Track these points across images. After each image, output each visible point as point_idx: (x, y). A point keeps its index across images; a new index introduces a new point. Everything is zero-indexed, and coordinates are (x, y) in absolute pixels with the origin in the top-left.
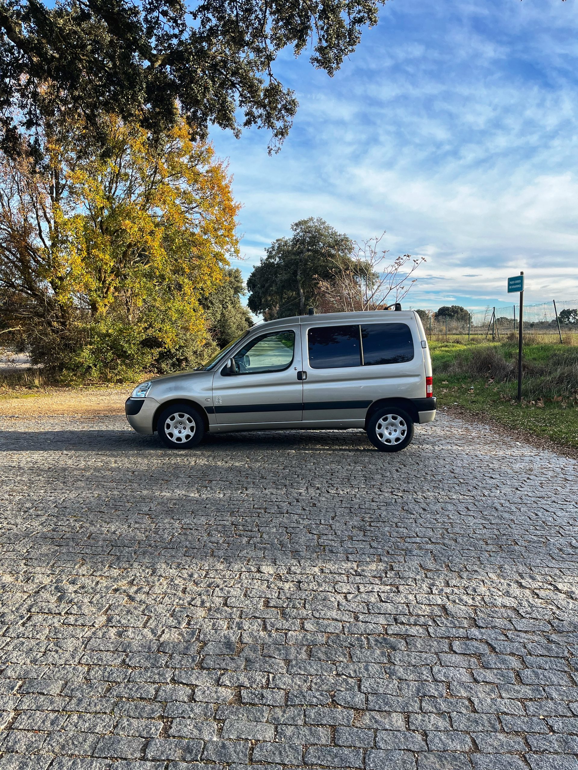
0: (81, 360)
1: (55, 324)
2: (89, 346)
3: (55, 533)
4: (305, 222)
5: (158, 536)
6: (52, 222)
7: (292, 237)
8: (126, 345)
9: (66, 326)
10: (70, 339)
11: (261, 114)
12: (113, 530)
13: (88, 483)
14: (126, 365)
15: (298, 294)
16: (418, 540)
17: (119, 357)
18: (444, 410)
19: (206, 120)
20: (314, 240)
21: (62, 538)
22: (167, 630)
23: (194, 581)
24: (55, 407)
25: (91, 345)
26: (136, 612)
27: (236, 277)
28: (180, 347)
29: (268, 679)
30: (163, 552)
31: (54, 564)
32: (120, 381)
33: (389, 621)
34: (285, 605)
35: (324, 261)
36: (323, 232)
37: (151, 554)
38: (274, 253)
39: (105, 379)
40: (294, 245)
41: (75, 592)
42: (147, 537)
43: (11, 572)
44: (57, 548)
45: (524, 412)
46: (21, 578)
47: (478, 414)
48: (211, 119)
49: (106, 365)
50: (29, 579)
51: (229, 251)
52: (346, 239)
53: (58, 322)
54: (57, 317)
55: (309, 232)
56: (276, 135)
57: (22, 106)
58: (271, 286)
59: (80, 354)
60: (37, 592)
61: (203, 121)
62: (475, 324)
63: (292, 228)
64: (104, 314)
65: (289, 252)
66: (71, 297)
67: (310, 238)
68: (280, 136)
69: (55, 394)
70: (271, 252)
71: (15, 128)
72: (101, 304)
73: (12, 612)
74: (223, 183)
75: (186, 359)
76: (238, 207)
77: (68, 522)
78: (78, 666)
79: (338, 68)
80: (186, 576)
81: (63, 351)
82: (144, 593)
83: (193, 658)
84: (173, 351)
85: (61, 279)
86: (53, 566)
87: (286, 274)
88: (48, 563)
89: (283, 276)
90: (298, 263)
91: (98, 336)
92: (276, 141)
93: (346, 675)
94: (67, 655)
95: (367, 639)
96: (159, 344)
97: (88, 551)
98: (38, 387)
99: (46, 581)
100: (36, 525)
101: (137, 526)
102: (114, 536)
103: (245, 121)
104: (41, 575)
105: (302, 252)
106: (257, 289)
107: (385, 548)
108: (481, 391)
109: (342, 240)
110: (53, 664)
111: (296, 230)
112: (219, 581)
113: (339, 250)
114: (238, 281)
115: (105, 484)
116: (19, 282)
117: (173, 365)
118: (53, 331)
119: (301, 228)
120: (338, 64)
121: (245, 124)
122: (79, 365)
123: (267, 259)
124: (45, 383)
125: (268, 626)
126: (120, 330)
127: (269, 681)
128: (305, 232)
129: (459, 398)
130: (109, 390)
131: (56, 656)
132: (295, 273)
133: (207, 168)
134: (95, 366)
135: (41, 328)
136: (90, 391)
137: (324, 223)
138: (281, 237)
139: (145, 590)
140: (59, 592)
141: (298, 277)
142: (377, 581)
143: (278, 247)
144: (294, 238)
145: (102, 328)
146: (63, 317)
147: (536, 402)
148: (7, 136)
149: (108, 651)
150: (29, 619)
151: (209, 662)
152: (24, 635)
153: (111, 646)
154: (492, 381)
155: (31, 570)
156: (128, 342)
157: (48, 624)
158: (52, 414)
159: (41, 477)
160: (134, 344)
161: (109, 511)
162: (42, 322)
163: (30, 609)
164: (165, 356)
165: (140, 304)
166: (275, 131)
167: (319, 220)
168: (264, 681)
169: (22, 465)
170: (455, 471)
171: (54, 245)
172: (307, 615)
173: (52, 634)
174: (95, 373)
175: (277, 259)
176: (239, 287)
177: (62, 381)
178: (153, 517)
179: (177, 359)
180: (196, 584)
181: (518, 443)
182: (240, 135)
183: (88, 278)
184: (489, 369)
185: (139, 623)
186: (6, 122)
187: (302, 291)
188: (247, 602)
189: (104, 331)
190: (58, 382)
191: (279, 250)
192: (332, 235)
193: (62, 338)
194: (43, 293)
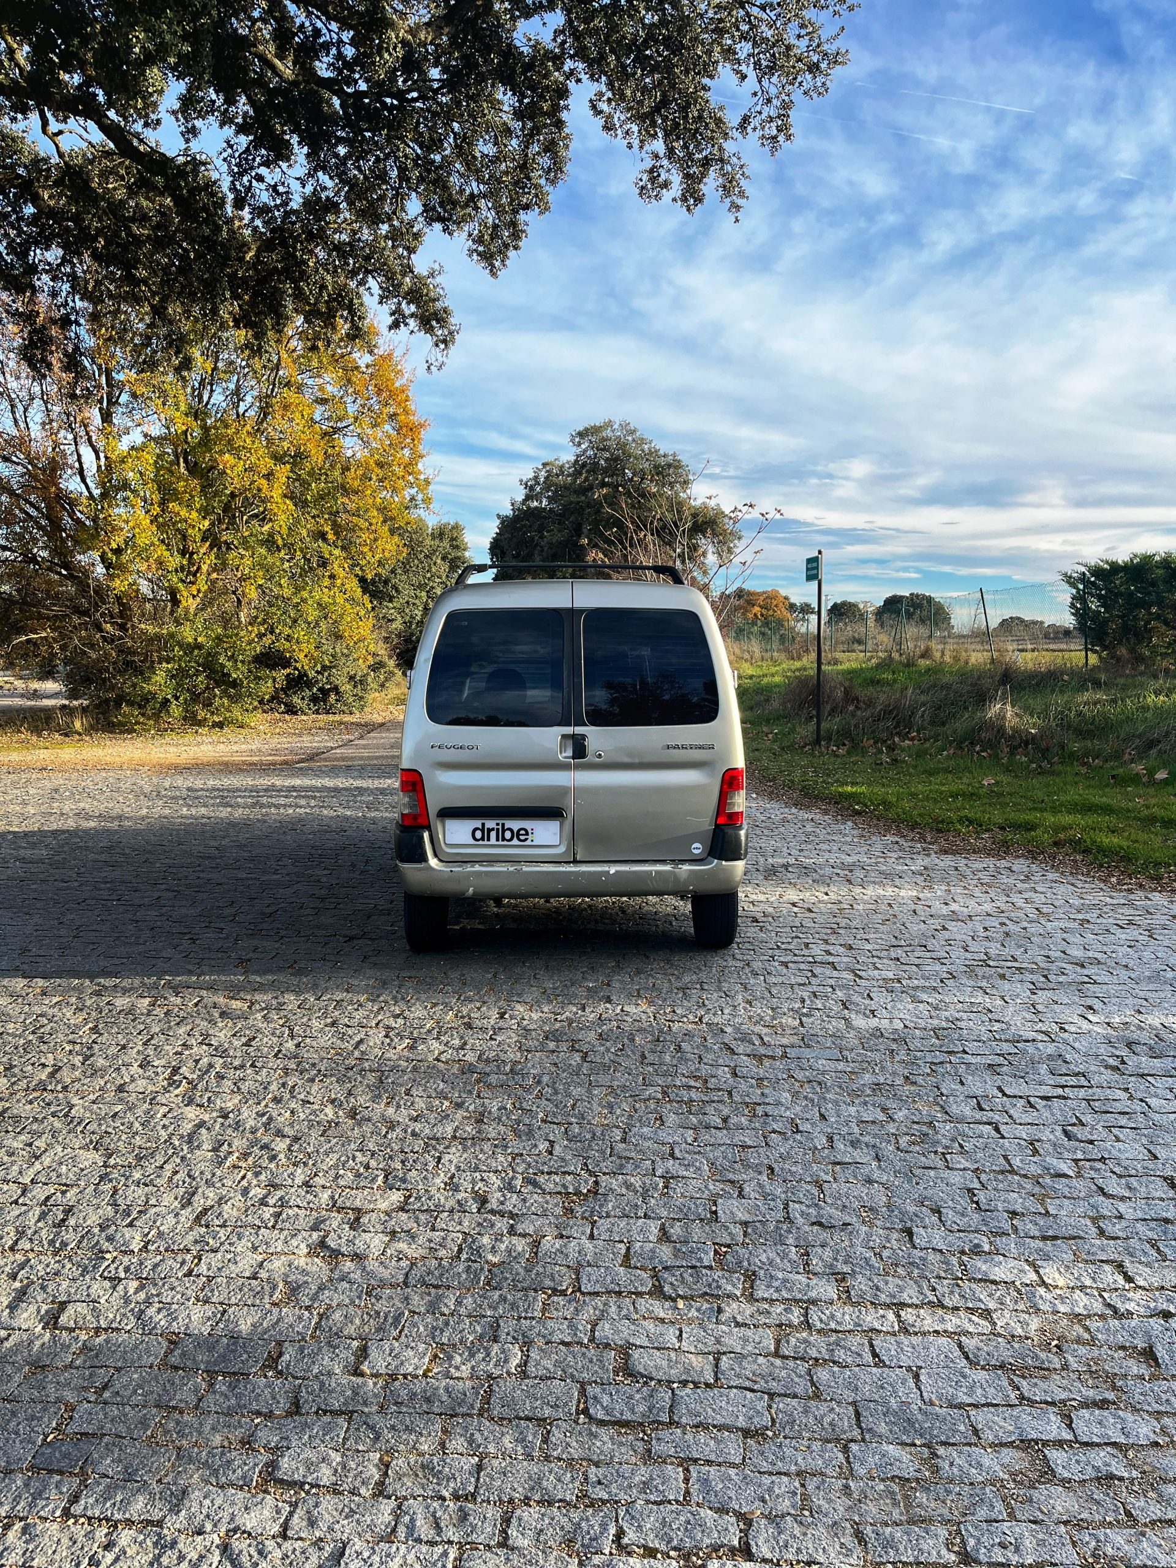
0: (153, 688)
1: (108, 627)
2: (164, 665)
4: (598, 429)
6: (102, 455)
7: (572, 458)
8: (229, 664)
9: (127, 630)
10: (135, 653)
11: (413, 313)
14: (229, 697)
17: (218, 684)
20: (615, 465)
24: (108, 759)
25: (169, 663)
27: (453, 539)
28: (324, 668)
32: (220, 725)
36: (633, 448)
38: (538, 489)
39: (192, 720)
40: (577, 473)
49: (195, 697)
52: (676, 464)
53: (112, 624)
54: (111, 615)
55: (605, 449)
56: (437, 345)
58: (530, 554)
59: (150, 678)
63: (572, 441)
64: (192, 611)
65: (565, 487)
66: (135, 583)
67: (606, 460)
68: (442, 346)
69: (108, 743)
70: (532, 488)
72: (185, 594)
74: (397, 384)
75: (336, 689)
79: (503, 267)
81: (121, 673)
84: (312, 674)
85: (118, 551)
87: (560, 531)
89: (554, 535)
90: (582, 509)
91: (181, 648)
92: (437, 352)
96: (285, 663)
98: (80, 734)
103: (388, 324)
105: (591, 488)
109: (669, 466)
111: (579, 444)
113: (664, 485)
114: (457, 547)
116: (44, 554)
117: (314, 699)
118: (104, 638)
119: (590, 441)
120: (502, 262)
121: (390, 328)
122: (147, 699)
123: (524, 502)
124: (92, 728)
126: (218, 638)
128: (598, 449)
130: (199, 739)
132: (577, 530)
134: (177, 698)
135: (83, 633)
136: (168, 739)
137: (633, 432)
138: (551, 459)
141: (583, 537)
143: (546, 478)
144: (576, 461)
145: (188, 634)
146: (122, 615)
148: (31, 340)
156: (232, 658)
160: (243, 662)
162: (86, 623)
164: (298, 682)
165: (253, 593)
166: (436, 338)
167: (624, 426)
171: (104, 495)
174: (176, 710)
175: (545, 502)
176: (459, 558)
177: (121, 724)
179: (321, 690)
183: (161, 551)
189: (190, 640)
190: (114, 724)
191: (548, 483)
192: (650, 453)
193: (120, 651)
194: (86, 573)
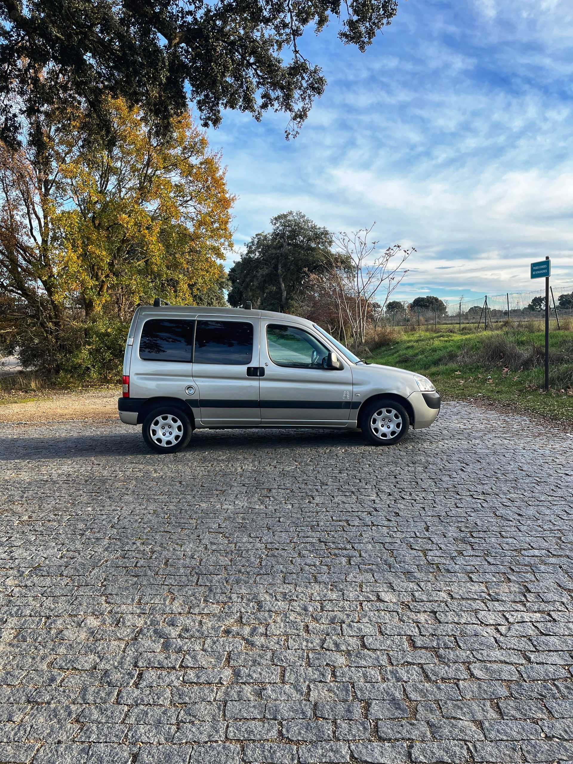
0: (79, 361)
1: (49, 324)
2: (87, 347)
3: (126, 560)
4: (285, 216)
5: (244, 560)
7: (271, 231)
8: (124, 345)
9: (60, 326)
10: (66, 340)
11: (278, 97)
12: (190, 553)
13: (136, 497)
15: (280, 288)
16: (536, 552)
18: (471, 402)
19: (218, 103)
20: (294, 234)
21: (136, 566)
22: (312, 686)
23: (312, 615)
24: (59, 411)
25: (89, 345)
26: (263, 662)
29: (468, 748)
30: (258, 579)
31: (140, 600)
33: (567, 660)
34: (435, 644)
35: (305, 255)
36: (303, 225)
37: (246, 582)
38: (254, 248)
39: (105, 380)
40: (274, 239)
41: (180, 636)
42: (231, 561)
43: (93, 613)
44: (135, 579)
45: (557, 401)
46: (108, 621)
47: (509, 404)
48: (223, 104)
50: (119, 621)
51: (223, 244)
52: (326, 233)
53: (52, 322)
54: (50, 318)
55: (288, 226)
56: (295, 119)
57: (22, 93)
58: (251, 281)
59: (78, 355)
60: (135, 639)
61: (214, 105)
62: (450, 314)
63: (272, 222)
64: (101, 313)
65: (268, 246)
67: (290, 232)
68: (298, 120)
69: (55, 397)
70: (250, 247)
71: (15, 116)
72: (98, 302)
73: (116, 668)
76: (233, 200)
77: (135, 546)
78: (227, 744)
79: (369, 43)
80: (298, 609)
82: (262, 634)
83: (362, 724)
86: (139, 602)
87: (267, 268)
88: (133, 600)
89: (265, 271)
90: (278, 257)
91: (97, 336)
92: (293, 125)
93: (557, 738)
94: (207, 727)
95: (555, 685)
97: (172, 581)
98: (35, 391)
99: (140, 622)
100: (100, 550)
101: (214, 547)
102: (194, 562)
103: (261, 104)
104: (130, 616)
105: (282, 246)
106: (236, 285)
107: (505, 564)
108: (501, 381)
109: (322, 233)
110: (195, 742)
111: (275, 224)
112: (342, 616)
113: (319, 243)
115: (156, 497)
118: (47, 331)
119: (281, 222)
120: (370, 38)
121: (263, 107)
122: (76, 367)
123: (247, 254)
124: (42, 386)
125: (431, 675)
127: (471, 752)
128: (285, 226)
129: (479, 388)
131: (194, 730)
132: (276, 268)
133: (201, 159)
134: (94, 366)
135: (34, 329)
136: (91, 394)
137: (304, 216)
138: (260, 232)
139: (260, 630)
140: (160, 637)
141: (279, 271)
142: (520, 607)
143: (258, 242)
144: (274, 233)
145: (100, 327)
146: (56, 316)
147: (565, 390)
149: (254, 719)
150: (140, 675)
151: (385, 729)
152: (143, 700)
153: (256, 712)
154: (506, 370)
155: (116, 609)
157: (166, 684)
158: (62, 419)
159: (81, 492)
161: (175, 530)
162: (36, 323)
163: (136, 663)
165: (137, 301)
166: (294, 114)
167: (299, 214)
168: (465, 752)
169: (55, 479)
170: (524, 469)
172: (467, 657)
173: (176, 698)
174: (94, 375)
175: (257, 254)
177: (59, 383)
178: (227, 535)
180: (316, 620)
181: (568, 435)
182: (261, 118)
183: (85, 276)
184: (501, 358)
185: (273, 677)
186: (5, 110)
187: (283, 285)
188: (388, 642)
189: (103, 331)
190: (55, 384)
191: (259, 244)
192: (312, 228)
193: (57, 339)
194: (34, 293)
